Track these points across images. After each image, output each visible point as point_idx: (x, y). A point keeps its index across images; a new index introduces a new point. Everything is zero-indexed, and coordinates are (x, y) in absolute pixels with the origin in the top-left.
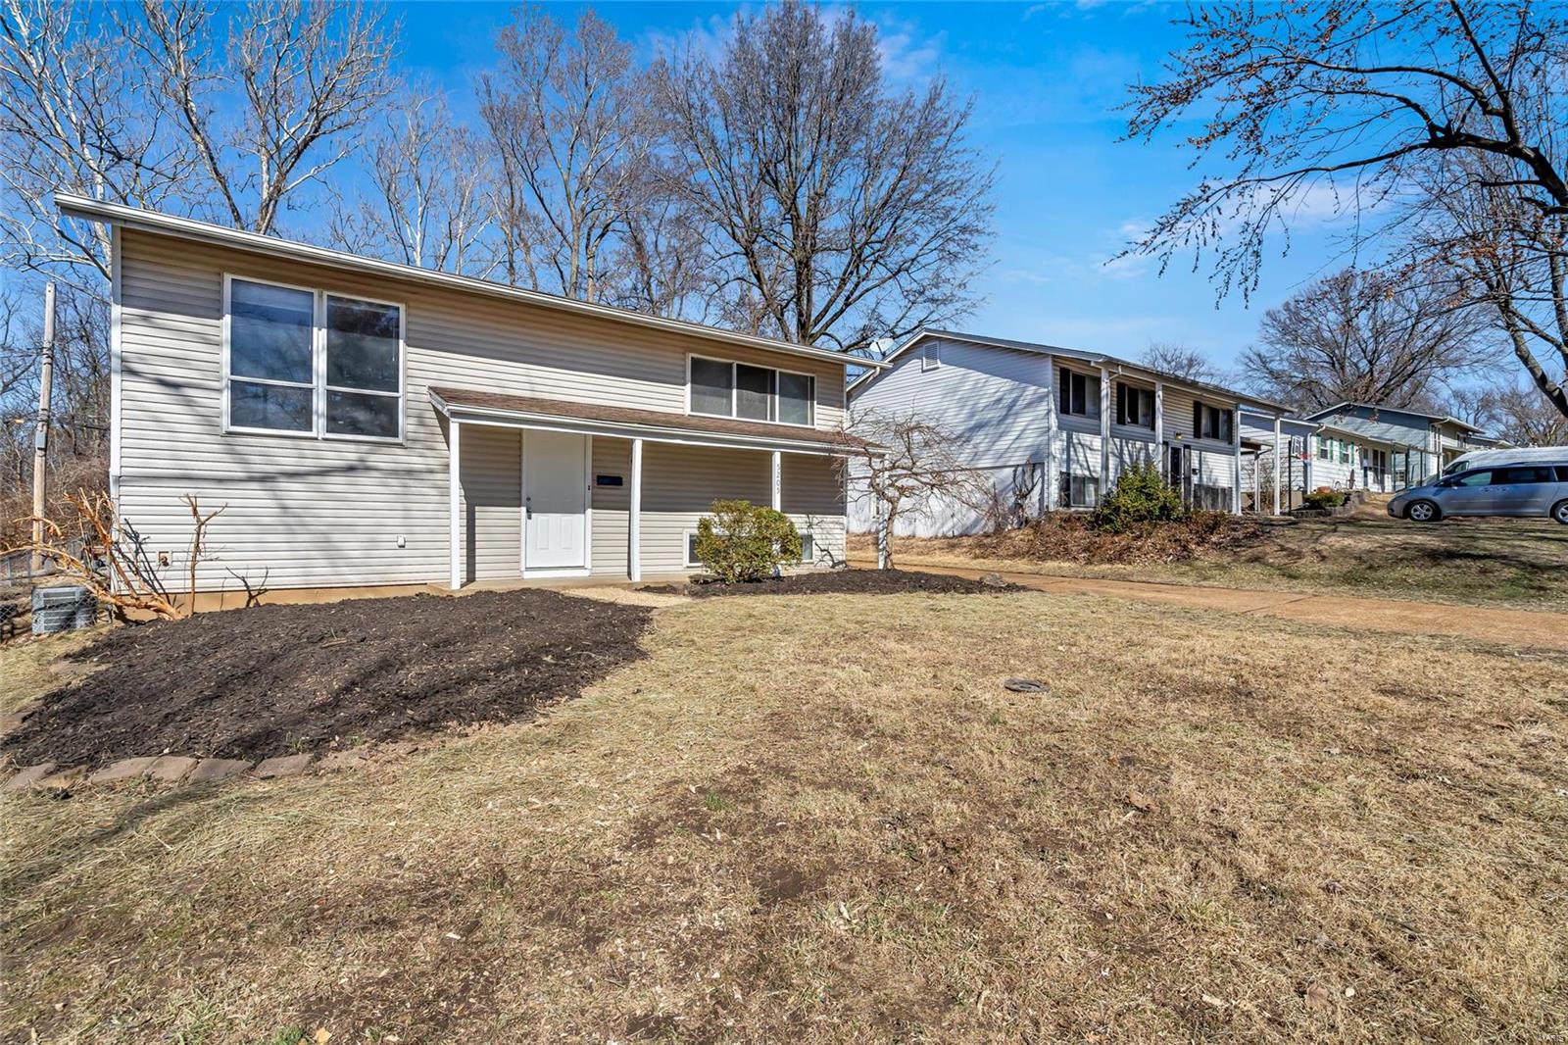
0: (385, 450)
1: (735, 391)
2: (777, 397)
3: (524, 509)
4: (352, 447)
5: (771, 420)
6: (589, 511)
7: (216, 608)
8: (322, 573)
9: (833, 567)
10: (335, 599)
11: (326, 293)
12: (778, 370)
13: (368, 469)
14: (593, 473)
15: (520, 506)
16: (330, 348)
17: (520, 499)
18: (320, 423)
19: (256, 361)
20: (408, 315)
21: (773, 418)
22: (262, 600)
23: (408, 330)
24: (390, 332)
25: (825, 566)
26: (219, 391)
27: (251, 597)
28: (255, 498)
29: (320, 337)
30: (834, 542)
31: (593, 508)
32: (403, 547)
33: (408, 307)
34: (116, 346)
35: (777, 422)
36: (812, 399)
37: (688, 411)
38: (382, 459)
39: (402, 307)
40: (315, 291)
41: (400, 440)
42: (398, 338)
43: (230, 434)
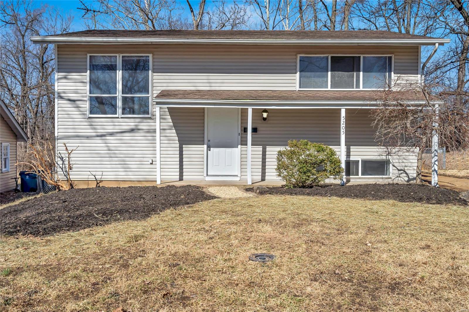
0: (145, 121)
1: (329, 73)
2: (361, 73)
3: (205, 146)
4: (132, 120)
5: (356, 88)
6: (239, 146)
7: (85, 187)
8: (122, 175)
9: (408, 181)
10: (126, 186)
11: (121, 55)
12: (362, 56)
13: (139, 129)
14: (241, 127)
15: (203, 144)
16: (123, 78)
17: (204, 141)
18: (119, 111)
19: (98, 87)
20: (153, 58)
21: (358, 86)
22: (101, 185)
23: (153, 65)
24: (145, 68)
25: (403, 180)
26: (86, 101)
27: (98, 183)
28: (98, 143)
29: (119, 74)
30: (410, 164)
31: (242, 145)
32: (152, 164)
33: (153, 55)
34: (56, 88)
35: (361, 88)
36: (390, 71)
37: (298, 88)
38: (144, 126)
39: (151, 55)
40: (117, 55)
41: (149, 116)
42: (148, 70)
43: (90, 118)
